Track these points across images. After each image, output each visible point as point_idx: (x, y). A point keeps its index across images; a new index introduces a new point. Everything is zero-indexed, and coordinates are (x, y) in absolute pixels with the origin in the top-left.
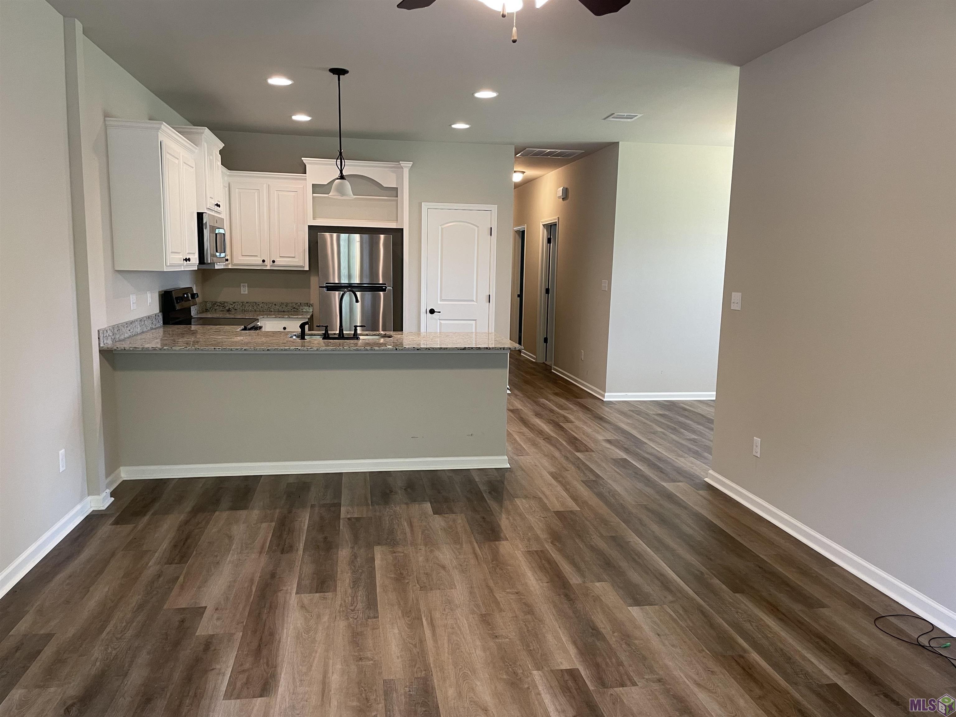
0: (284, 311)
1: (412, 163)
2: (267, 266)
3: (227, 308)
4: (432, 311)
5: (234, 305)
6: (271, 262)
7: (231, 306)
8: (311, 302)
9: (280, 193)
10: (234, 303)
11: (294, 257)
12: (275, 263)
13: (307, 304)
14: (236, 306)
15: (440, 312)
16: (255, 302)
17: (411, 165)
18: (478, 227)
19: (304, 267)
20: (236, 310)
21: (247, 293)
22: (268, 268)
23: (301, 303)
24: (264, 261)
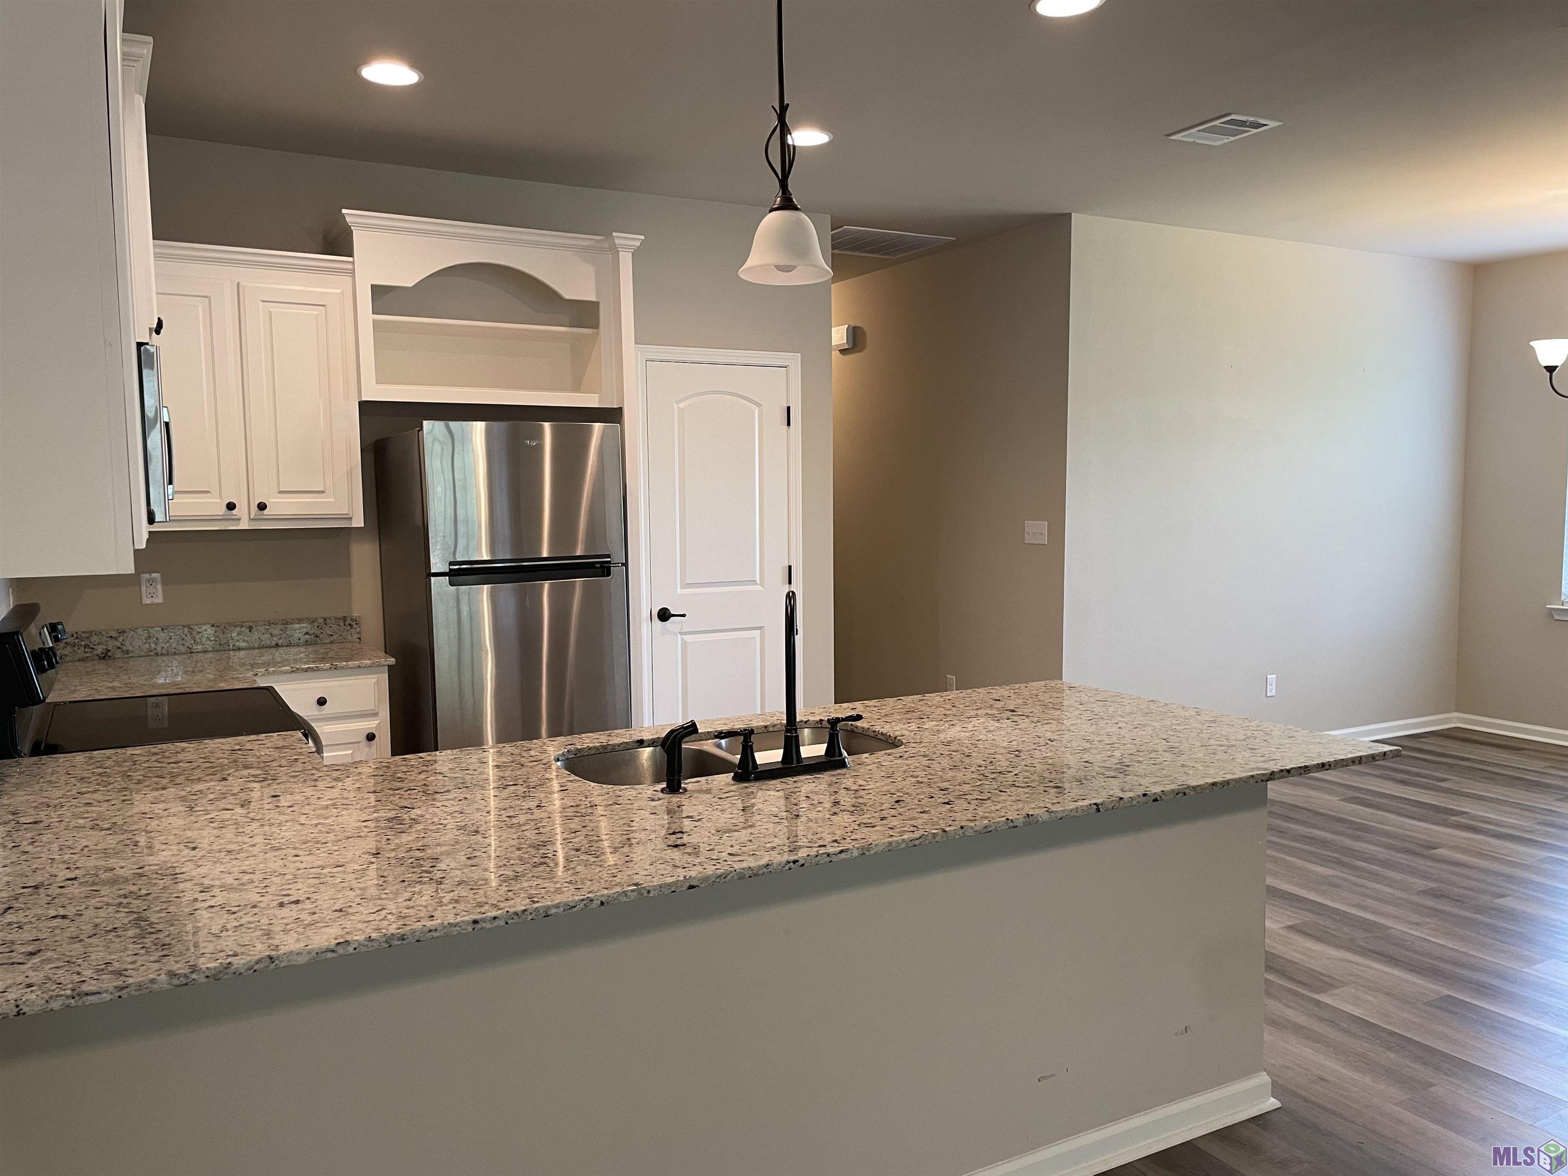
0: (277, 644)
1: (642, 237)
2: (239, 519)
3: (100, 650)
4: (664, 615)
5: (120, 640)
6: (254, 508)
7: (111, 644)
8: (355, 614)
9: (274, 308)
10: (122, 632)
11: (323, 492)
12: (266, 512)
13: (345, 619)
14: (127, 643)
15: (683, 616)
16: (189, 627)
17: (638, 244)
18: (758, 405)
19: (351, 518)
20: (128, 652)
21: (159, 599)
22: (244, 525)
23: (325, 620)
24: (231, 506)
